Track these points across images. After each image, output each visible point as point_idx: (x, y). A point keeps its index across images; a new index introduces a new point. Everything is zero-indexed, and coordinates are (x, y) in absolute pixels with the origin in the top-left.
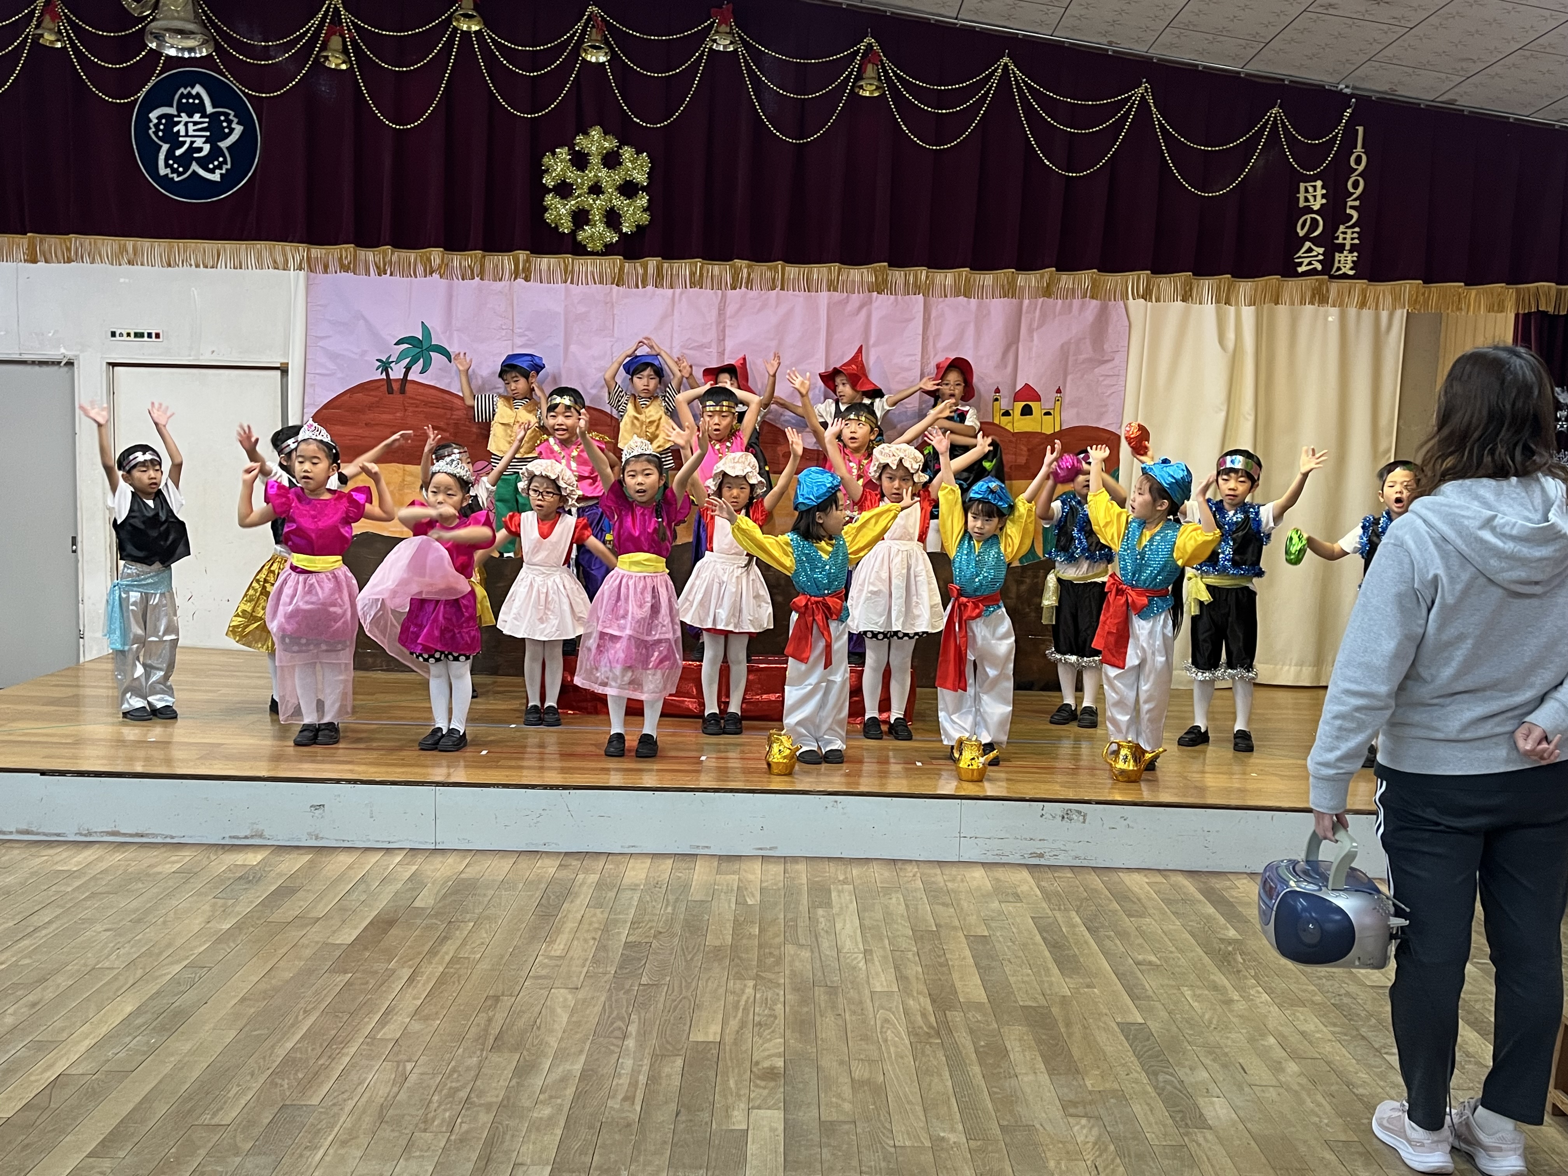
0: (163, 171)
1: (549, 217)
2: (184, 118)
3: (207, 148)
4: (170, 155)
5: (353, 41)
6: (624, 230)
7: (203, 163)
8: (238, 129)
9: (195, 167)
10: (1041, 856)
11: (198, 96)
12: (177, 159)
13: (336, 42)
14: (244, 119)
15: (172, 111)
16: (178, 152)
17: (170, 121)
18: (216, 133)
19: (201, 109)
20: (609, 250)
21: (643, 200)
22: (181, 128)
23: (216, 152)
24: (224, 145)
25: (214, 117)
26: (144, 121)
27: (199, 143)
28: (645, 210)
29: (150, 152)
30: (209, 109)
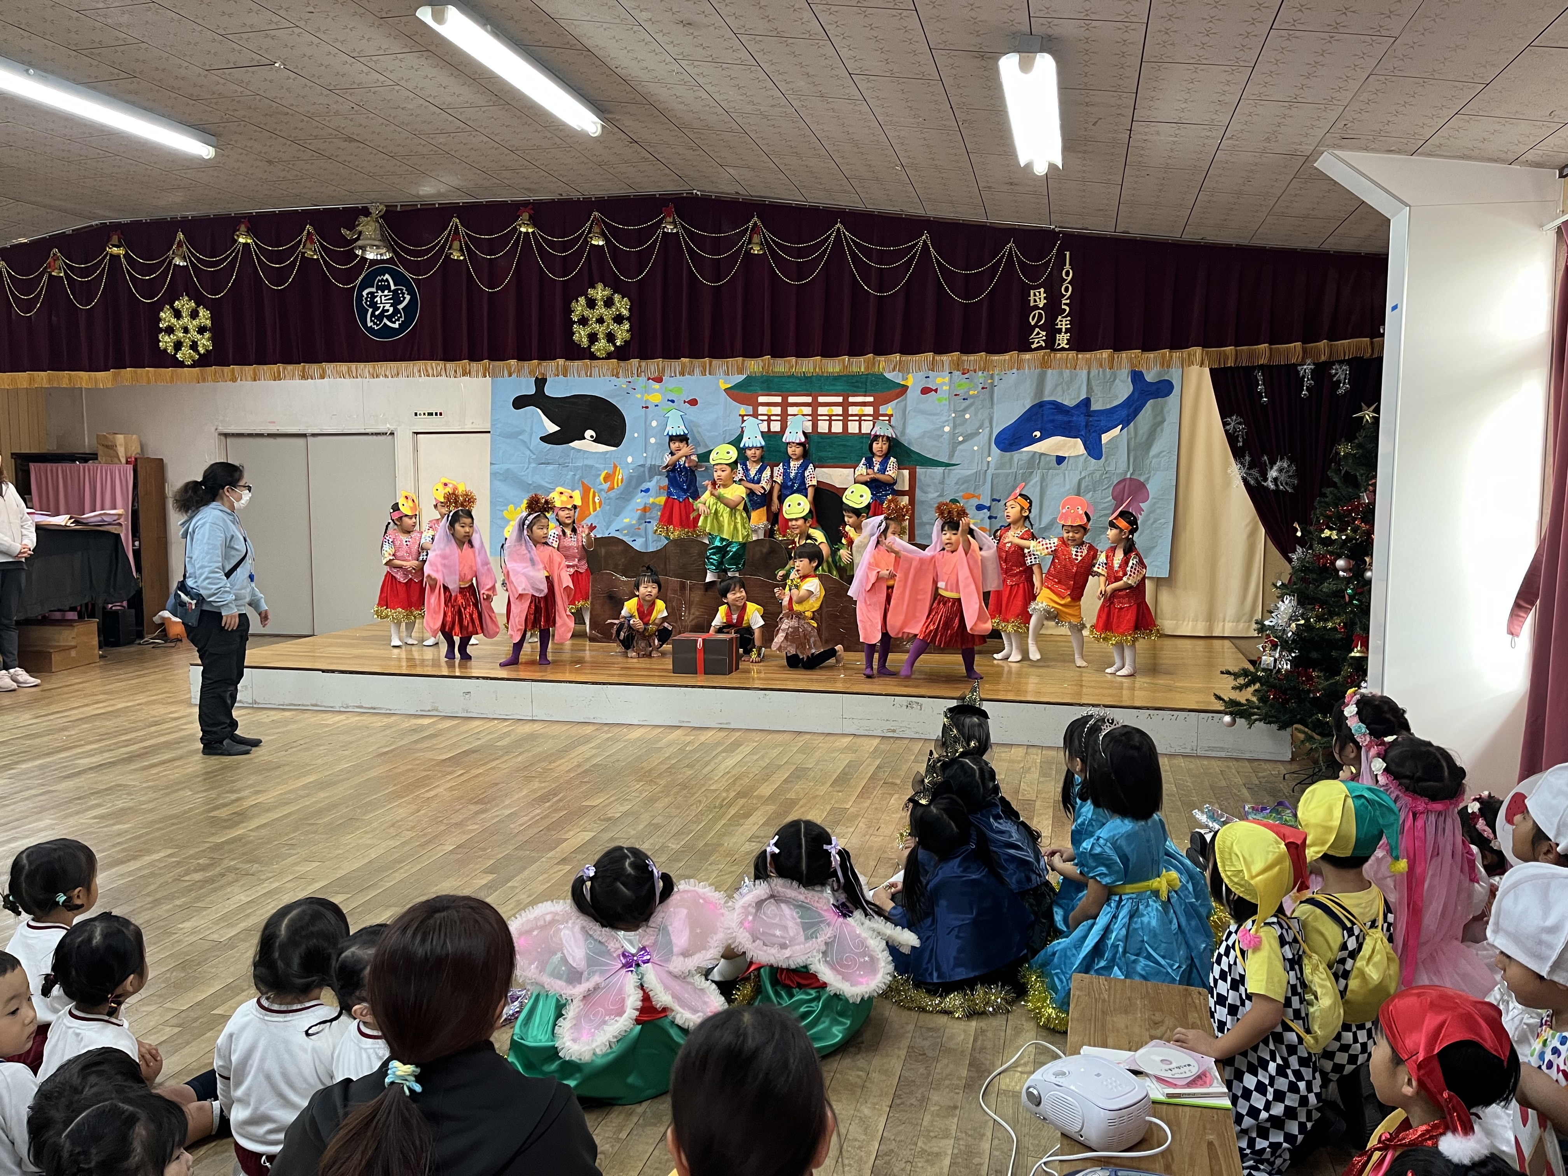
0: (370, 324)
1: (576, 337)
2: (380, 293)
3: (391, 309)
5: (466, 243)
6: (618, 344)
7: (390, 318)
8: (408, 297)
9: (385, 320)
10: (894, 731)
11: (387, 280)
13: (456, 244)
15: (374, 290)
17: (372, 295)
18: (396, 300)
19: (388, 287)
20: (609, 356)
21: (627, 326)
22: (378, 299)
23: (396, 311)
24: (400, 307)
25: (395, 292)
26: (360, 296)
27: (387, 307)
28: (628, 331)
29: (363, 313)
30: (393, 288)
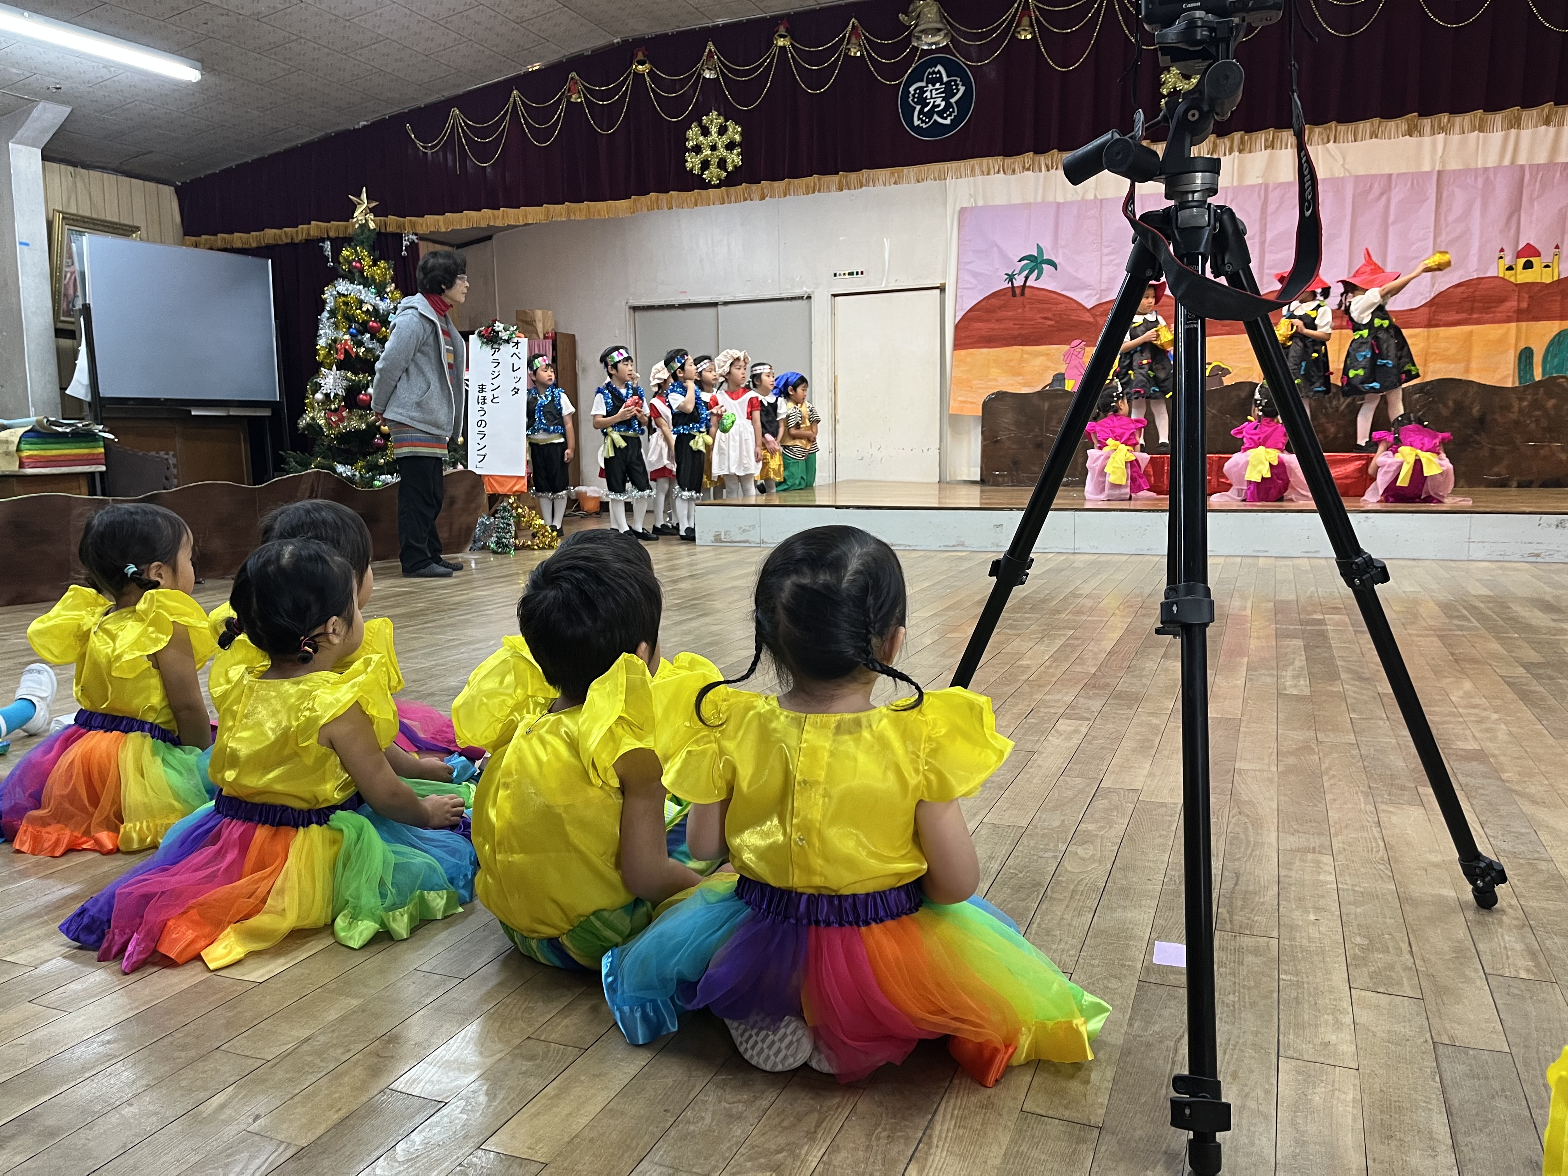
0: (917, 122)
2: (930, 87)
3: (943, 104)
4: (921, 112)
5: (1037, 18)
7: (940, 114)
8: (962, 89)
9: (936, 117)
10: (1539, 555)
11: (939, 72)
12: (925, 114)
13: (1025, 21)
14: (966, 83)
15: (923, 84)
16: (926, 110)
17: (922, 90)
18: (949, 93)
19: (940, 80)
22: (928, 94)
23: (948, 105)
24: (953, 100)
25: (949, 82)
26: (906, 92)
27: (938, 101)
29: (910, 110)
30: (945, 79)
